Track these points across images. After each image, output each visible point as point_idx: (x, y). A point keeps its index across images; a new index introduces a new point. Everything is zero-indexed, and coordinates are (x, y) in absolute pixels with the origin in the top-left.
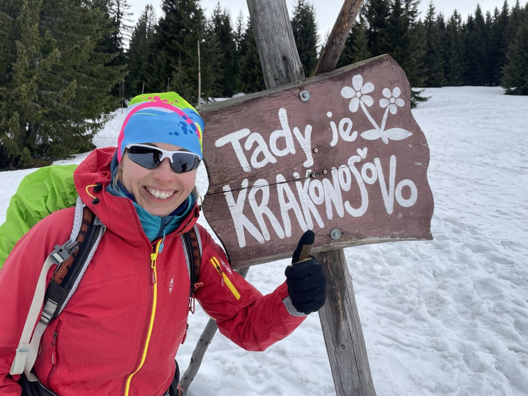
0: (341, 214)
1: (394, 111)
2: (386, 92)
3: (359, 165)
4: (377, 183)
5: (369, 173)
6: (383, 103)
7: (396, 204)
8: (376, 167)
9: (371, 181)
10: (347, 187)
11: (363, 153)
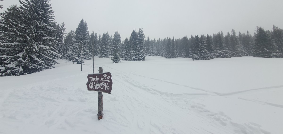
0: (100, 88)
1: (109, 78)
2: (108, 76)
3: (103, 83)
4: (105, 86)
5: (104, 85)
6: (107, 77)
7: (106, 89)
8: (105, 84)
9: (104, 86)
10: (101, 85)
11: (104, 82)
